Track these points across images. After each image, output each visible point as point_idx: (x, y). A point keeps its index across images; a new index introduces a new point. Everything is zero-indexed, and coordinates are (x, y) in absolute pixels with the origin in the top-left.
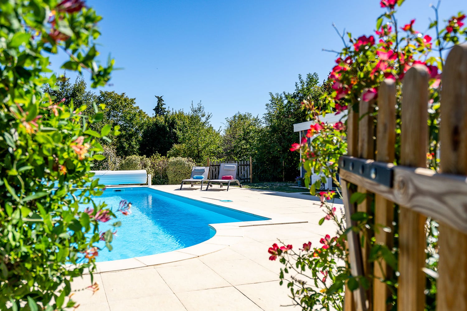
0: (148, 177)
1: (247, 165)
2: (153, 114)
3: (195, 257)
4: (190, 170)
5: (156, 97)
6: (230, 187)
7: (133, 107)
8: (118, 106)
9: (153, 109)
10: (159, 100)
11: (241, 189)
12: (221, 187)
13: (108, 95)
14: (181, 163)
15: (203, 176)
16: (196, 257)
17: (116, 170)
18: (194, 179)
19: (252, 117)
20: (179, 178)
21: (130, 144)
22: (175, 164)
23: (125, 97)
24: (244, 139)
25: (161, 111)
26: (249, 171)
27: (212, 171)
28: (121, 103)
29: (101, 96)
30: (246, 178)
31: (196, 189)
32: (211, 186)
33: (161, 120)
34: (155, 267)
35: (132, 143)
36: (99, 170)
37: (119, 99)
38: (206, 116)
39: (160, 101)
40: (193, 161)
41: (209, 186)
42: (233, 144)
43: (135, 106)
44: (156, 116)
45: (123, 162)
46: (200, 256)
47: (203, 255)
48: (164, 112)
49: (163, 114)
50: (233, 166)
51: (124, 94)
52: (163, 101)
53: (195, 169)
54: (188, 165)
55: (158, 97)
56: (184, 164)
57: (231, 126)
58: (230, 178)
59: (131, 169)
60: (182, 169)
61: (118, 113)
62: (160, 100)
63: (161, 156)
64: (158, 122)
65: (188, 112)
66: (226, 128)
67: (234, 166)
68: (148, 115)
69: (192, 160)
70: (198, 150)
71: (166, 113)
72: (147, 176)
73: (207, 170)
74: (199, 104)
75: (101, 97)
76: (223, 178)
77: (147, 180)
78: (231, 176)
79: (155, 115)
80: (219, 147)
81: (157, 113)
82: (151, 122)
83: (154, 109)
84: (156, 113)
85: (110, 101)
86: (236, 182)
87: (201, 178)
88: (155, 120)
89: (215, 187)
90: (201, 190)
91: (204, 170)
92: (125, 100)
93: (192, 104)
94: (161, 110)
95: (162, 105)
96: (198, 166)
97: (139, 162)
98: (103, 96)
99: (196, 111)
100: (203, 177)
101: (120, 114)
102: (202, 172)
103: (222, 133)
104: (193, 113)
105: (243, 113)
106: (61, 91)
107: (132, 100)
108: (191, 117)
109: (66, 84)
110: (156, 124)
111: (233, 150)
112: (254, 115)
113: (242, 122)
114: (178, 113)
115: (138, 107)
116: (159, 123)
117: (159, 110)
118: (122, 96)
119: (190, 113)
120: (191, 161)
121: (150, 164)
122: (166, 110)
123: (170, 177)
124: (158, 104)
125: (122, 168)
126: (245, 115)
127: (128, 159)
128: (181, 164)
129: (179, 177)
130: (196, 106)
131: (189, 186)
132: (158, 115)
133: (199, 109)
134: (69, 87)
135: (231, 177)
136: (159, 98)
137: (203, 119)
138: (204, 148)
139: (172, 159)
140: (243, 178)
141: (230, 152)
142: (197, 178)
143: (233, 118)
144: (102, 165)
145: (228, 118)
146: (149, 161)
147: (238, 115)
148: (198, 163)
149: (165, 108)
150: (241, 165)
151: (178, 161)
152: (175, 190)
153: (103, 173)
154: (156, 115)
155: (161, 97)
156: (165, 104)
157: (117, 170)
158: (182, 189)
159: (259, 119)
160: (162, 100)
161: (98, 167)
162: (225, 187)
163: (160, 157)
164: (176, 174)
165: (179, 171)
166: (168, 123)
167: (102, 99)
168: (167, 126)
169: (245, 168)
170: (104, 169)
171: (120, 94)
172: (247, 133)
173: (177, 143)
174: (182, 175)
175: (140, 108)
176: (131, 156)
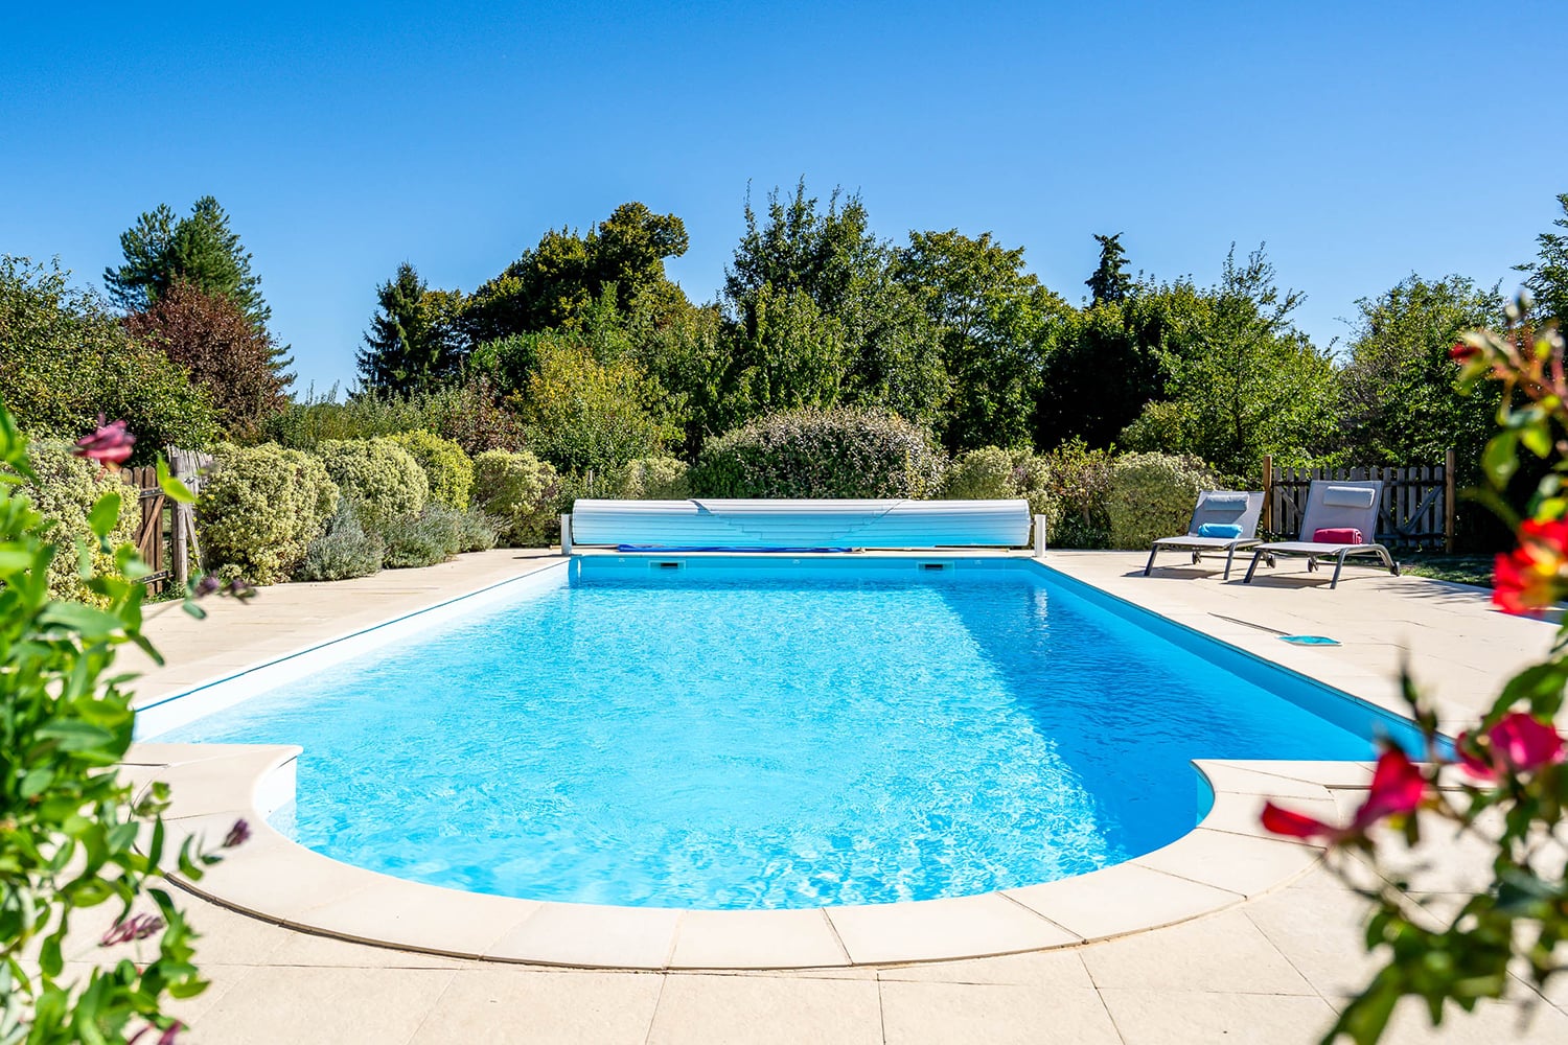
0: (1035, 523)
1: (1431, 483)
2: (1084, 299)
3: (1068, 946)
4: (1192, 501)
5: (1097, 238)
6: (1345, 571)
7: (1015, 279)
8: (966, 280)
9: (1086, 282)
10: (1107, 250)
11: (1394, 579)
12: (1310, 571)
13: (934, 245)
14: (1160, 476)
15: (1236, 526)
16: (1074, 945)
17: (931, 498)
18: (1201, 535)
19: (1473, 291)
20: (1152, 527)
21: (1002, 401)
22: (1135, 477)
23: (991, 245)
24: (1430, 378)
25: (1112, 285)
26: (1441, 508)
27: (1284, 502)
28: (976, 268)
29: (913, 250)
30: (1427, 531)
31: (1205, 575)
32: (1270, 562)
33: (1113, 317)
34: (883, 974)
35: (1010, 398)
36: (876, 497)
37: (972, 254)
38: (1281, 300)
39: (1111, 253)
40: (1208, 466)
41: (1262, 564)
42: (1385, 397)
43: (1022, 273)
44: (1094, 305)
45: (957, 468)
46: (1096, 941)
47: (1107, 939)
48: (1124, 289)
49: (1122, 297)
50: (1364, 490)
51: (986, 235)
52: (1123, 251)
53: (1207, 501)
54: (1187, 482)
55: (1104, 239)
56: (1172, 478)
57: (1376, 330)
58: (1347, 538)
59: (982, 493)
60: (1161, 496)
61: (967, 302)
62: (1110, 246)
63: (1087, 451)
64: (1100, 326)
65: (1209, 283)
66: (1356, 339)
67: (1369, 491)
68: (1066, 303)
69: (1204, 464)
70: (1238, 424)
71: (1131, 291)
72: (1033, 519)
73: (1254, 503)
74: (1255, 256)
75: (914, 254)
76: (1320, 538)
77: (1028, 534)
78: (1355, 530)
79: (1091, 300)
80: (1321, 415)
81: (1098, 293)
82: (1076, 326)
83: (1089, 279)
84: (1094, 295)
85: (942, 261)
86: (1374, 553)
87: (1231, 534)
88: (1089, 318)
89: (1284, 567)
90: (1225, 578)
91: (1242, 503)
92: (990, 257)
93: (1230, 255)
94: (1115, 283)
95: (1117, 267)
96: (1225, 485)
97: (1008, 469)
98: (920, 247)
99: (1240, 281)
100: (1237, 532)
101: (973, 304)
102: (1237, 509)
103: (1341, 360)
104: (1227, 286)
105: (1430, 278)
106: (789, 241)
107: (1013, 256)
108: (1220, 304)
109: (804, 218)
110: (1092, 334)
111: (1383, 424)
112: (1483, 285)
113: (1423, 312)
114: (1172, 289)
115: (1033, 279)
116: (1104, 328)
117: (1105, 283)
118: (981, 243)
119: (1216, 289)
120: (1198, 468)
121: (1046, 477)
122: (1130, 282)
123: (1117, 523)
124: (1104, 263)
125: (950, 490)
126: (1441, 288)
127: (971, 462)
128: (1158, 478)
129: (1150, 524)
130: (1242, 264)
131: (1182, 559)
132: (1100, 300)
133: (1254, 275)
134: (814, 228)
135: (1351, 533)
136: (1107, 243)
137: (1266, 312)
138: (1265, 415)
139: (1129, 461)
140: (1413, 532)
141: (1365, 430)
142: (1213, 534)
143: (1388, 298)
144: (887, 481)
145: (1365, 298)
146: (1043, 468)
147: (1409, 287)
148: (1226, 475)
149: (1129, 276)
150: (1406, 484)
151: (1147, 468)
152: (1128, 575)
153: (884, 507)
154: (1096, 301)
155: (1116, 237)
156: (1127, 262)
157: (935, 497)
158: (1152, 572)
159: (1500, 300)
160: (1117, 247)
161: (872, 486)
162: (1325, 571)
163: (1083, 454)
164: (1139, 513)
165: (1153, 505)
166: (1138, 326)
167: (917, 257)
168: (1134, 339)
169: (1425, 496)
170: (891, 492)
171: (974, 238)
172: (1445, 353)
173: (1161, 397)
174: (1163, 519)
175: (1039, 278)
176: (982, 450)
